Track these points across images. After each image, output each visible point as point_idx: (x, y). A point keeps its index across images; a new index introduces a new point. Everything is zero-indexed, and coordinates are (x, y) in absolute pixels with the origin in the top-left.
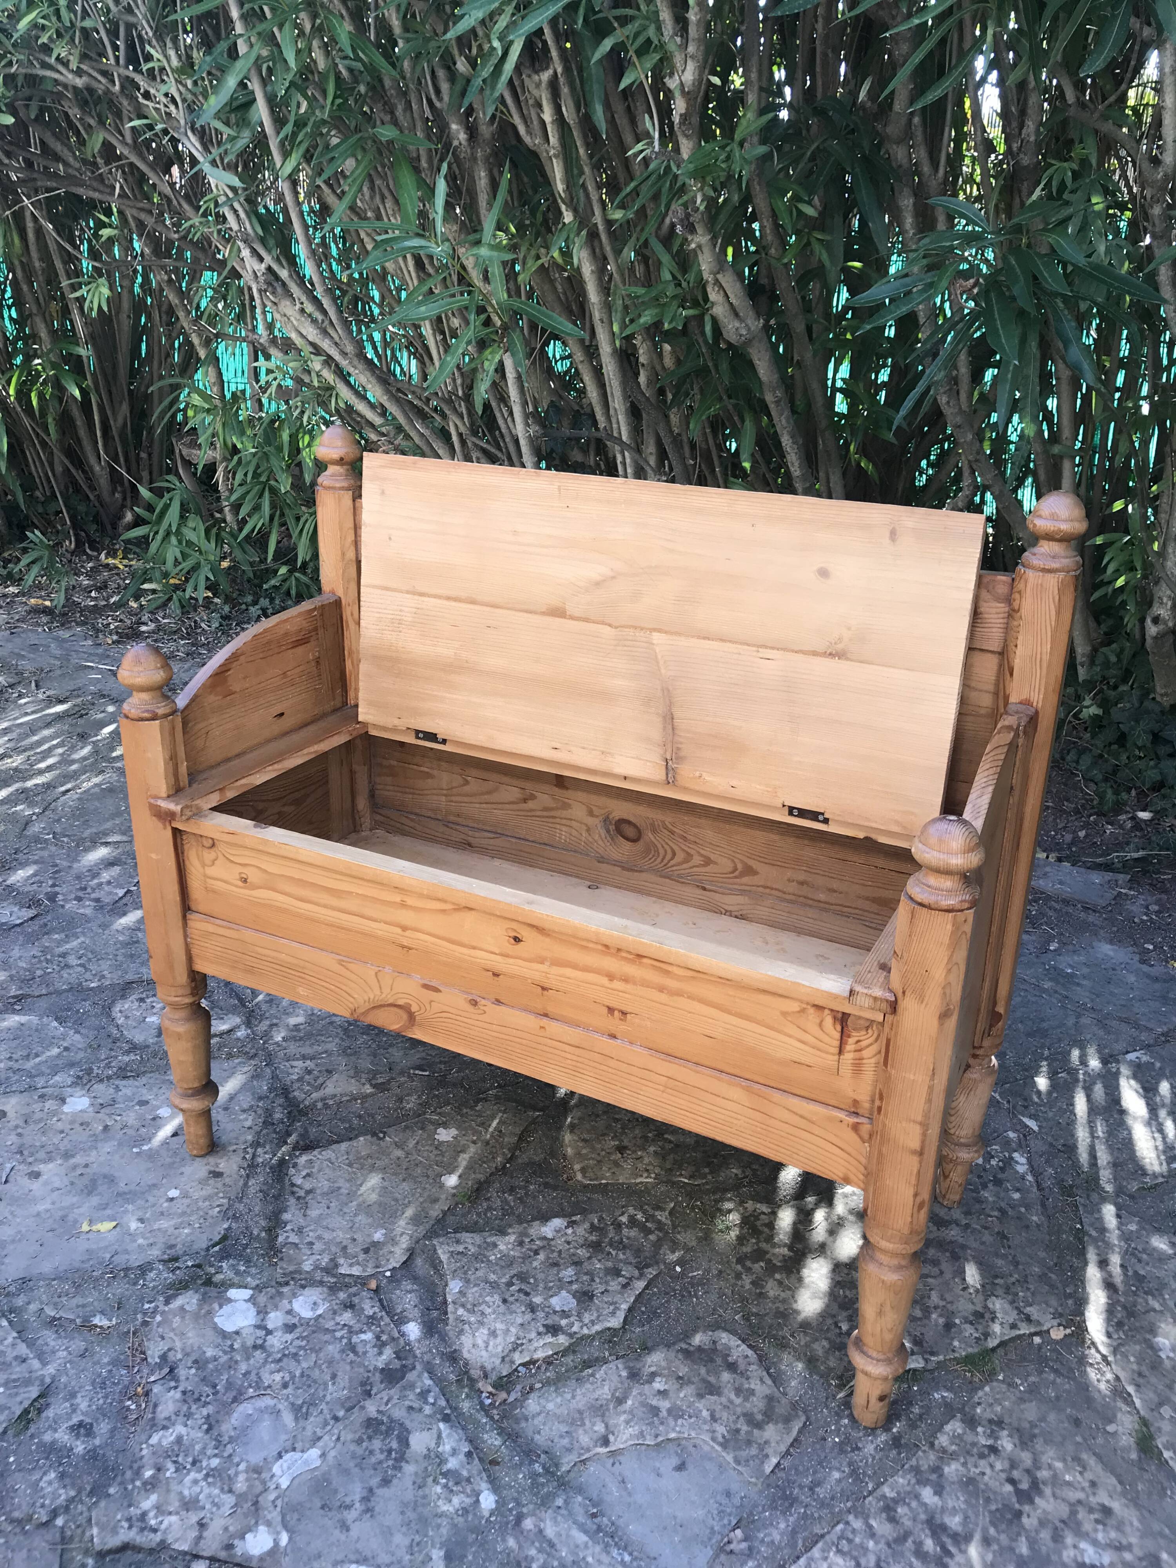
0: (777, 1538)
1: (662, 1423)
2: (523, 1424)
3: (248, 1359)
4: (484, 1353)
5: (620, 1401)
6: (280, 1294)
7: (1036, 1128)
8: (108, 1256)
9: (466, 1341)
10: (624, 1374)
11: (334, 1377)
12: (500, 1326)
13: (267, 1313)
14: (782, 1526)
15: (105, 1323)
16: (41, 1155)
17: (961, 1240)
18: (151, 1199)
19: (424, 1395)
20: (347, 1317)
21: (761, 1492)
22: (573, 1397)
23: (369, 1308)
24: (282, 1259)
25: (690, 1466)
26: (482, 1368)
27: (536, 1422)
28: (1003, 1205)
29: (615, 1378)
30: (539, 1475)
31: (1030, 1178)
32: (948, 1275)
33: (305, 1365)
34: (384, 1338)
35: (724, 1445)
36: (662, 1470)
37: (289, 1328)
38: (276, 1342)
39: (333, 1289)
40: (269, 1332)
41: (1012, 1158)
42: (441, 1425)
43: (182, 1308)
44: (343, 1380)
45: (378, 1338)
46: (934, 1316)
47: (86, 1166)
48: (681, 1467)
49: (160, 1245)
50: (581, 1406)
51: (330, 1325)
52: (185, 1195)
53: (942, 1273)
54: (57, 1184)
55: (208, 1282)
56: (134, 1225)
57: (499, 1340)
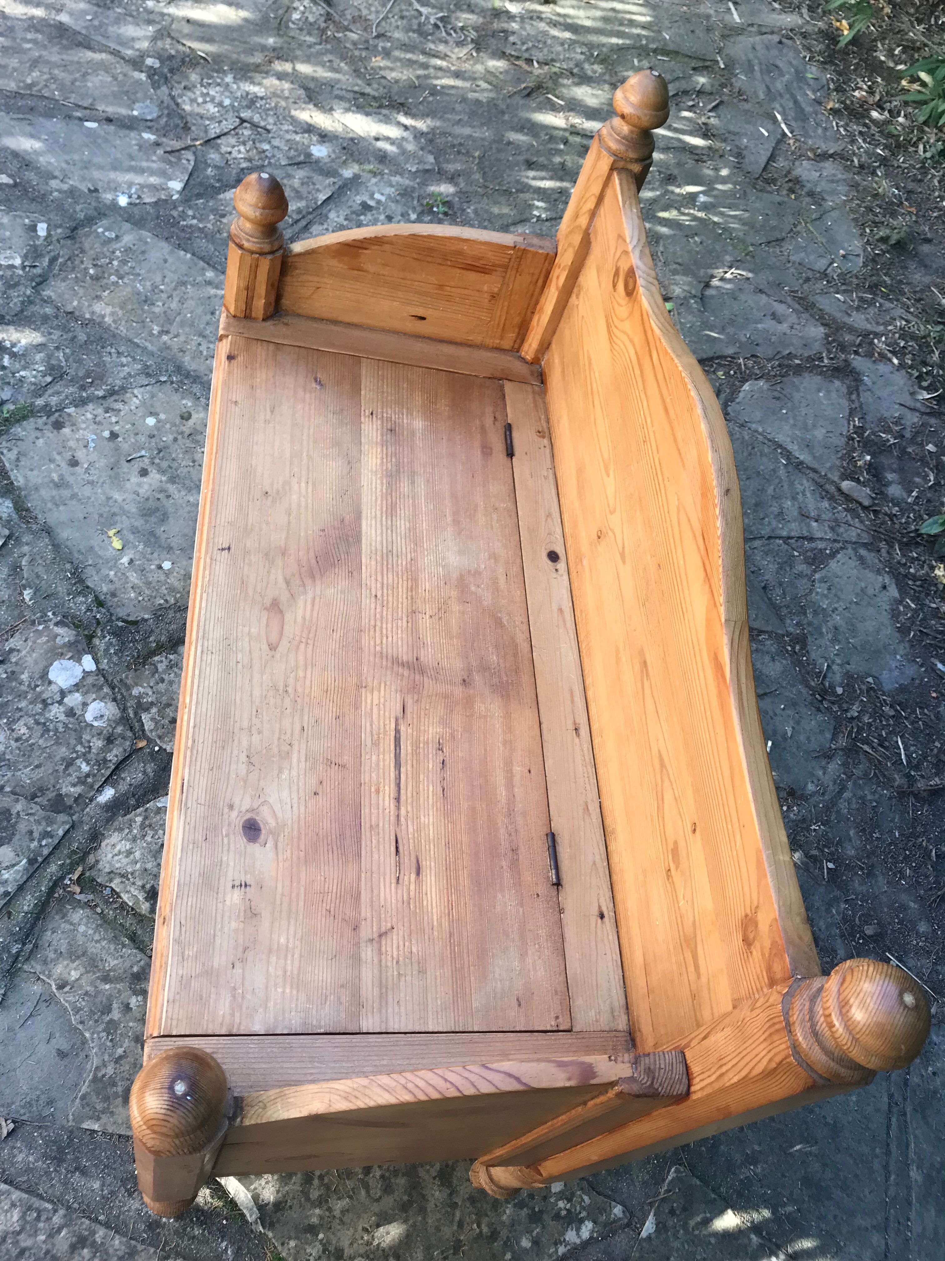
0: (20, 1158)
1: (96, 1021)
2: (57, 917)
3: (31, 703)
4: (110, 855)
5: (106, 979)
6: (101, 688)
7: (644, 1234)
8: (90, 562)
9: (115, 838)
10: (135, 969)
11: (38, 767)
12: (138, 855)
13: (78, 691)
14: (31, 1159)
15: (27, 598)
16: (164, 464)
17: (431, 1206)
18: (156, 555)
19: (46, 834)
20: (98, 743)
21: (63, 1128)
22: (97, 942)
23: (114, 755)
24: (136, 670)
25: (66, 1061)
26: (97, 862)
27: (63, 925)
28: (504, 1233)
29: (128, 964)
30: (9, 952)
31: (562, 1250)
32: (376, 1208)
33: (41, 742)
34: (90, 780)
35: (95, 1080)
36: (53, 1041)
37: (71, 713)
38: (56, 711)
39: (124, 720)
40: (60, 702)
41: (581, 1221)
42: (25, 861)
43: (57, 635)
44: (39, 774)
45: (88, 776)
46: (317, 1211)
47: (168, 497)
48: (62, 1054)
49: (112, 587)
50: (90, 951)
51: (86, 737)
52: (168, 574)
53: (378, 1200)
54: (142, 491)
55: (90, 638)
56: (125, 560)
57: (125, 861)
